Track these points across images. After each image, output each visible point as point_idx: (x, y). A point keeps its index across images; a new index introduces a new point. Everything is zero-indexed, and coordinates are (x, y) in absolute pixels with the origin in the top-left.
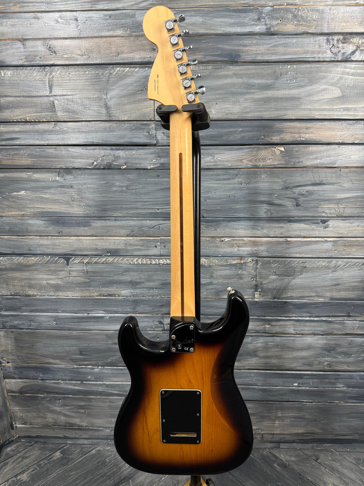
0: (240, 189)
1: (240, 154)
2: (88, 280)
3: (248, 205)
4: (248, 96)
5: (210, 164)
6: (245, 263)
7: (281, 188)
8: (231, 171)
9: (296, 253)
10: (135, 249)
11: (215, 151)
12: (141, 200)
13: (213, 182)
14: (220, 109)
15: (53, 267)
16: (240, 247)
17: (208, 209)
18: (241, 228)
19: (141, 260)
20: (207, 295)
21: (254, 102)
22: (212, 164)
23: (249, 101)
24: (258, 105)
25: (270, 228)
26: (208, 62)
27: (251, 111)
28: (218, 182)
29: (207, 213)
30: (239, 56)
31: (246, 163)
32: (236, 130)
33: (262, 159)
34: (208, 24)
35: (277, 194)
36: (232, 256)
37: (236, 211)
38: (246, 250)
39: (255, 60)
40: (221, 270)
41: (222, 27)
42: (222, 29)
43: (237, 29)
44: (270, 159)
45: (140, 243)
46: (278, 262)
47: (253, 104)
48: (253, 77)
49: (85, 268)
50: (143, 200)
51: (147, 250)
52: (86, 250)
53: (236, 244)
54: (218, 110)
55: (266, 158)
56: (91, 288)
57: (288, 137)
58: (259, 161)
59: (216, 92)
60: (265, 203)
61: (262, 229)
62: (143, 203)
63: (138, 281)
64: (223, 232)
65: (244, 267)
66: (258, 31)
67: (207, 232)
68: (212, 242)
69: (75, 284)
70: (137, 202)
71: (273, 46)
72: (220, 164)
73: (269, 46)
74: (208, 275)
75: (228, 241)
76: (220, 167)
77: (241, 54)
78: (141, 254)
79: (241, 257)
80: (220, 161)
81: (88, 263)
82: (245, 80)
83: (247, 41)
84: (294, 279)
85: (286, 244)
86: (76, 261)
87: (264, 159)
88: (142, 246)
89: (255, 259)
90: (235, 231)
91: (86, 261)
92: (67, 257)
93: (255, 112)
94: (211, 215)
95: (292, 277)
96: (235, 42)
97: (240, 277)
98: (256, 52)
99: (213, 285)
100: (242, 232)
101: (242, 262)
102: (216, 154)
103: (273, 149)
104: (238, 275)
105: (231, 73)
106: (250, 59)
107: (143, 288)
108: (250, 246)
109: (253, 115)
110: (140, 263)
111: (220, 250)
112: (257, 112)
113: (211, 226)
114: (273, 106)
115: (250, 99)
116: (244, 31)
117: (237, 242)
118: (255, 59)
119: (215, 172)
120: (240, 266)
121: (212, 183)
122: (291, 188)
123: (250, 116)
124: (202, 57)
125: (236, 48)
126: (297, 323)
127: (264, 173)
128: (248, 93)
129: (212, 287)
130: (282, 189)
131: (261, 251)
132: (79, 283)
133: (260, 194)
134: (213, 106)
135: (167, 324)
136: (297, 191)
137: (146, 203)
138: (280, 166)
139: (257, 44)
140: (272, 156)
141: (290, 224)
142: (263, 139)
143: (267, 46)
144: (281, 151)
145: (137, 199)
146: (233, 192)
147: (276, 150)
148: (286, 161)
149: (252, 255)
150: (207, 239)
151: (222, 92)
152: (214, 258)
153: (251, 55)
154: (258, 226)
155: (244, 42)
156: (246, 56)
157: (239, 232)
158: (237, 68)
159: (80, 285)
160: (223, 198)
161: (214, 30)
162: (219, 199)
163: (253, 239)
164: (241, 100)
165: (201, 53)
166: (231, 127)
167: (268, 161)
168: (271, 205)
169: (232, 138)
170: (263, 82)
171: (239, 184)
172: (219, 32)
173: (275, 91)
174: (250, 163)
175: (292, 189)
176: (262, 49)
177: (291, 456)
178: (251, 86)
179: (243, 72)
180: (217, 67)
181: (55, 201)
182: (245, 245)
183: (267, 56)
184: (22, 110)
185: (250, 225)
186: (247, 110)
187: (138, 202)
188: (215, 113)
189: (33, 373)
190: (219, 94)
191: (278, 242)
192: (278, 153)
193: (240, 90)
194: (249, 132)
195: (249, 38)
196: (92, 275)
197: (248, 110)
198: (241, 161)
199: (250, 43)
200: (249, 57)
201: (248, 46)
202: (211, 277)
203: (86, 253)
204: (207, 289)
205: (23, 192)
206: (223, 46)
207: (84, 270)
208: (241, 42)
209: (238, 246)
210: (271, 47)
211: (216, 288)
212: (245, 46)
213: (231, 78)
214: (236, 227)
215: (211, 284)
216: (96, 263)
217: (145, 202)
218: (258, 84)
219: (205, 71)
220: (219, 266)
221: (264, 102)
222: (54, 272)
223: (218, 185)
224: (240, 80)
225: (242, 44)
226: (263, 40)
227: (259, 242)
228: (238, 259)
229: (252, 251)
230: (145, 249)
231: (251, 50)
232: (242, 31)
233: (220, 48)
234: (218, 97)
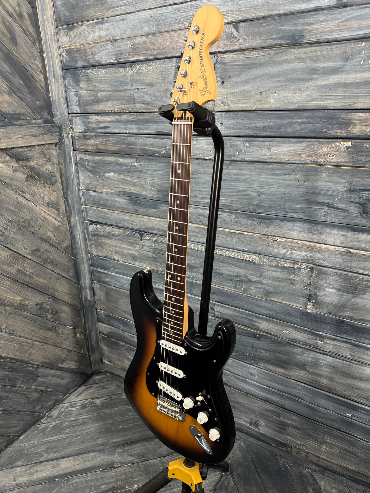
0: (297, 187)
1: (299, 148)
2: (155, 256)
3: (304, 206)
4: (311, 82)
5: (265, 157)
6: (298, 268)
7: (345, 189)
8: (287, 166)
9: (360, 269)
10: (193, 235)
11: (272, 144)
12: (199, 189)
13: (268, 176)
14: (279, 99)
15: (131, 239)
16: (293, 250)
17: (261, 205)
18: (295, 230)
19: (197, 247)
20: (256, 293)
21: (318, 89)
22: (268, 157)
23: (312, 88)
24: (321, 93)
25: (329, 234)
26: (268, 47)
27: (314, 100)
28: (273, 177)
29: (259, 209)
30: (302, 37)
31: (304, 158)
32: (295, 121)
33: (324, 154)
34: (270, 5)
35: (339, 197)
36: (285, 258)
37: (290, 210)
38: (300, 254)
39: (322, 40)
40: (271, 271)
41: (285, 6)
42: (286, 8)
43: (302, 6)
44: (333, 156)
45: (198, 230)
46: (337, 274)
47: (316, 92)
48: (318, 60)
49: (153, 245)
50: (200, 190)
51: (202, 237)
52: (155, 229)
53: (289, 246)
54: (277, 99)
55: (328, 154)
56: (158, 264)
57: (356, 130)
58: (320, 157)
59: (275, 80)
60: (324, 205)
61: (320, 234)
62: (201, 193)
63: (194, 265)
64: (276, 231)
65: (296, 272)
66: (326, 5)
67: (259, 229)
68: (264, 240)
69: (147, 257)
70: (195, 190)
71: (345, 21)
72: (277, 158)
73: (339, 21)
74: (258, 273)
75: (281, 241)
76: (275, 161)
77: (305, 35)
78: (197, 241)
79: (295, 262)
80: (276, 154)
81: (155, 241)
82: (308, 64)
83: (313, 19)
84: (355, 297)
85: (348, 256)
86: (147, 238)
87: (326, 155)
88: (198, 233)
89: (310, 265)
90: (288, 232)
91: (154, 239)
92: (141, 233)
93: (318, 101)
94: (264, 211)
95: (352, 295)
96: (300, 21)
97: (292, 282)
98: (323, 30)
99: (263, 284)
100: (296, 234)
101: (295, 266)
102: (273, 146)
103: (338, 144)
104: (290, 279)
105: (292, 57)
106: (315, 39)
107: (198, 273)
108: (305, 251)
109: (315, 105)
110: (196, 249)
111: (271, 249)
112: (320, 101)
113: (263, 223)
114: (340, 93)
115: (313, 87)
116: (310, 7)
117: (290, 244)
118: (321, 38)
119: (271, 166)
120: (292, 271)
121: (267, 178)
122: (357, 192)
123: (311, 105)
124: (263, 41)
125: (300, 28)
126: (355, 349)
127: (325, 170)
128: (311, 79)
129: (261, 286)
130: (346, 191)
131: (317, 259)
132: (149, 257)
133: (320, 194)
134: (272, 95)
135: (217, 312)
136: (365, 195)
137: (203, 193)
138: (345, 164)
139: (325, 21)
140: (336, 152)
141: (354, 233)
142: (326, 132)
143: (337, 21)
144: (347, 147)
145: (196, 188)
146: (289, 190)
147: (341, 146)
148: (352, 158)
149: (307, 261)
150: (259, 236)
151: (281, 79)
152: (265, 257)
153: (316, 34)
154: (315, 230)
155: (309, 20)
156: (311, 37)
157: (292, 234)
158: (300, 50)
159: (150, 258)
160: (277, 195)
161: (276, 10)
162: (273, 195)
163: (309, 243)
164: (303, 87)
165: (262, 38)
166: (290, 118)
167: (330, 157)
168: (331, 209)
169: (290, 130)
170: (329, 65)
171: (296, 181)
172: (282, 12)
173: (344, 76)
174: (310, 159)
175: (359, 193)
176: (331, 25)
177: (333, 488)
178: (314, 71)
179: (306, 55)
180: (278, 51)
181: (134, 184)
182: (300, 248)
183: (336, 33)
184: (112, 102)
185: (306, 228)
186: (308, 99)
187: (197, 190)
188: (274, 102)
189: (116, 323)
190: (279, 82)
191: (338, 252)
192: (343, 148)
193: (301, 76)
194: (310, 123)
195: (315, 14)
196: (159, 252)
197: (310, 99)
198: (300, 155)
199: (317, 20)
200: (314, 38)
201: (313, 24)
202: (261, 276)
203: (155, 232)
204: (256, 288)
205: (112, 174)
206: (285, 27)
207: (153, 247)
208: (306, 20)
209: (291, 249)
210: (342, 22)
211: (265, 288)
212: (310, 24)
213: (293, 63)
214: (290, 227)
215: (260, 282)
216: (161, 242)
217: (203, 191)
218: (323, 68)
219: (265, 57)
220: (270, 266)
221: (330, 89)
222: (132, 244)
223: (272, 180)
224: (303, 65)
225: (307, 22)
226: (332, 14)
227: (316, 249)
228: (291, 263)
229: (307, 256)
230: (201, 237)
231: (317, 29)
232: (308, 7)
233: (281, 29)
234: (277, 85)
